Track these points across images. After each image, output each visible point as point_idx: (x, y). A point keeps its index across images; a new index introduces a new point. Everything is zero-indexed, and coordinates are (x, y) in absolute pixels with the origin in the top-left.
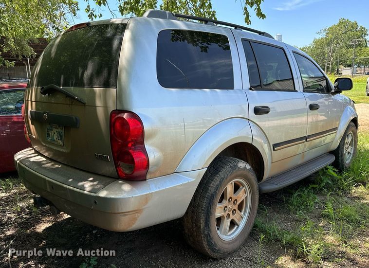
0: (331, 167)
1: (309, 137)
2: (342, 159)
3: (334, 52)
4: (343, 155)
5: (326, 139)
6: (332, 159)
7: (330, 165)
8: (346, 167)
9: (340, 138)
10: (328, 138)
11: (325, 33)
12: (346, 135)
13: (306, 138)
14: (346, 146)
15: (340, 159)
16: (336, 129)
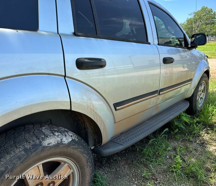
0: (185, 114)
1: (162, 90)
2: (196, 105)
3: (198, 27)
4: (196, 101)
5: (181, 90)
6: (187, 105)
7: (184, 112)
8: (198, 111)
9: (194, 88)
10: (183, 89)
11: (193, 15)
12: (199, 84)
13: (158, 92)
14: (199, 93)
15: (194, 104)
16: (191, 80)
